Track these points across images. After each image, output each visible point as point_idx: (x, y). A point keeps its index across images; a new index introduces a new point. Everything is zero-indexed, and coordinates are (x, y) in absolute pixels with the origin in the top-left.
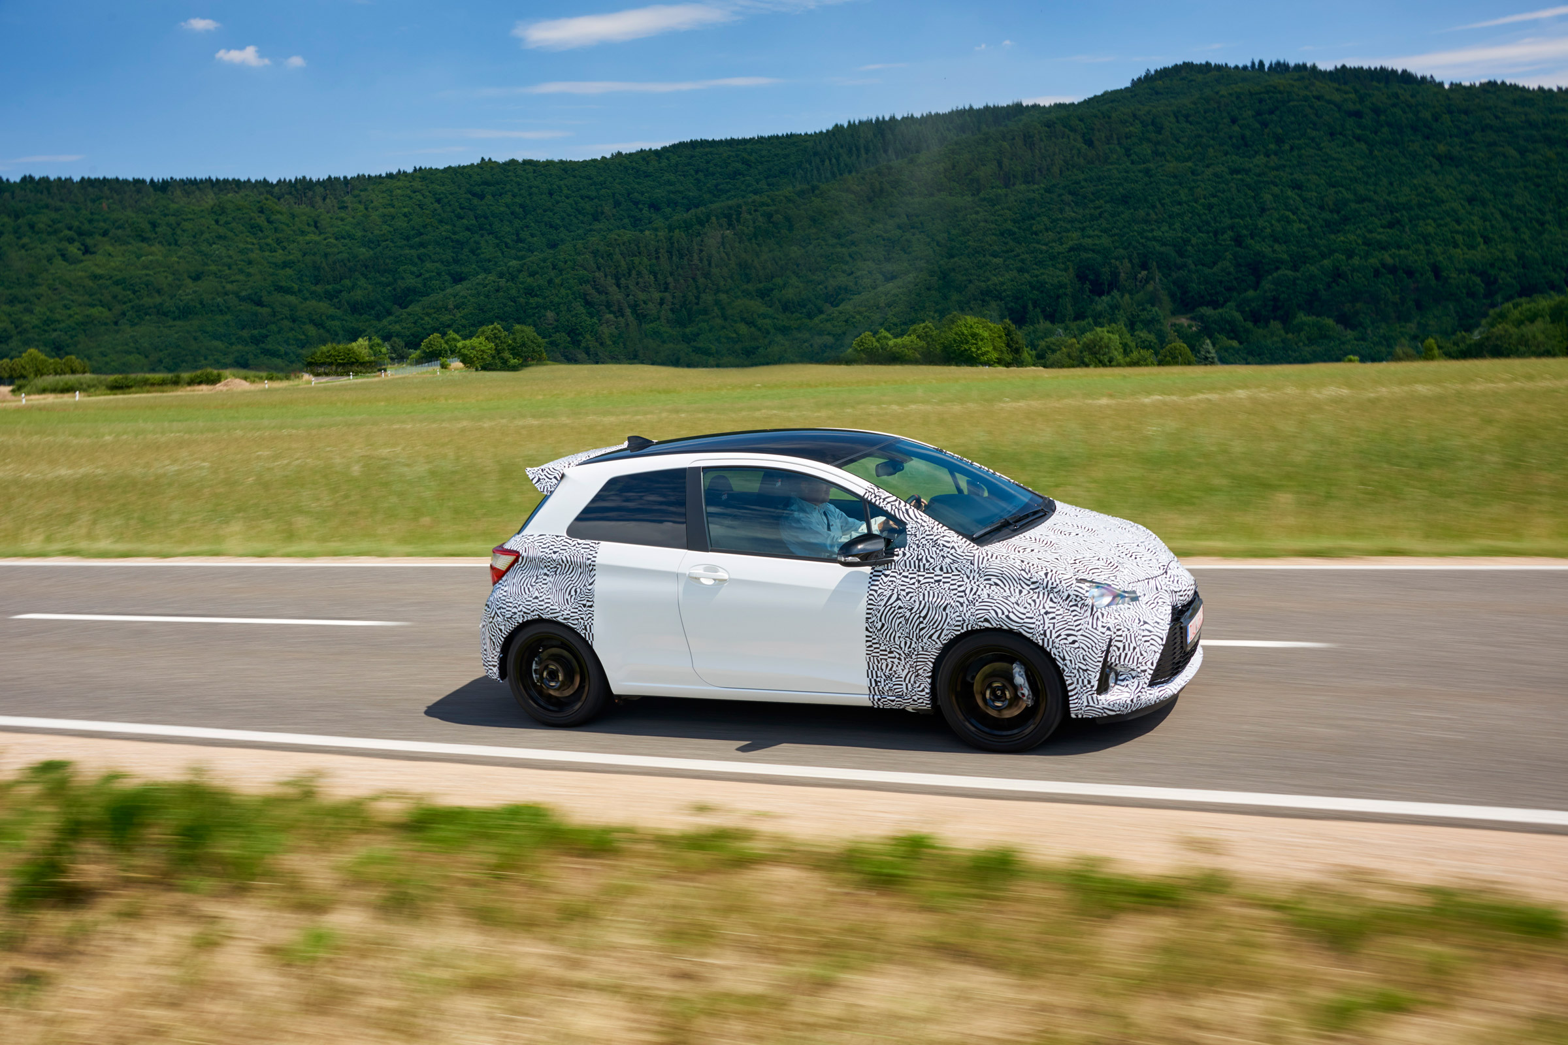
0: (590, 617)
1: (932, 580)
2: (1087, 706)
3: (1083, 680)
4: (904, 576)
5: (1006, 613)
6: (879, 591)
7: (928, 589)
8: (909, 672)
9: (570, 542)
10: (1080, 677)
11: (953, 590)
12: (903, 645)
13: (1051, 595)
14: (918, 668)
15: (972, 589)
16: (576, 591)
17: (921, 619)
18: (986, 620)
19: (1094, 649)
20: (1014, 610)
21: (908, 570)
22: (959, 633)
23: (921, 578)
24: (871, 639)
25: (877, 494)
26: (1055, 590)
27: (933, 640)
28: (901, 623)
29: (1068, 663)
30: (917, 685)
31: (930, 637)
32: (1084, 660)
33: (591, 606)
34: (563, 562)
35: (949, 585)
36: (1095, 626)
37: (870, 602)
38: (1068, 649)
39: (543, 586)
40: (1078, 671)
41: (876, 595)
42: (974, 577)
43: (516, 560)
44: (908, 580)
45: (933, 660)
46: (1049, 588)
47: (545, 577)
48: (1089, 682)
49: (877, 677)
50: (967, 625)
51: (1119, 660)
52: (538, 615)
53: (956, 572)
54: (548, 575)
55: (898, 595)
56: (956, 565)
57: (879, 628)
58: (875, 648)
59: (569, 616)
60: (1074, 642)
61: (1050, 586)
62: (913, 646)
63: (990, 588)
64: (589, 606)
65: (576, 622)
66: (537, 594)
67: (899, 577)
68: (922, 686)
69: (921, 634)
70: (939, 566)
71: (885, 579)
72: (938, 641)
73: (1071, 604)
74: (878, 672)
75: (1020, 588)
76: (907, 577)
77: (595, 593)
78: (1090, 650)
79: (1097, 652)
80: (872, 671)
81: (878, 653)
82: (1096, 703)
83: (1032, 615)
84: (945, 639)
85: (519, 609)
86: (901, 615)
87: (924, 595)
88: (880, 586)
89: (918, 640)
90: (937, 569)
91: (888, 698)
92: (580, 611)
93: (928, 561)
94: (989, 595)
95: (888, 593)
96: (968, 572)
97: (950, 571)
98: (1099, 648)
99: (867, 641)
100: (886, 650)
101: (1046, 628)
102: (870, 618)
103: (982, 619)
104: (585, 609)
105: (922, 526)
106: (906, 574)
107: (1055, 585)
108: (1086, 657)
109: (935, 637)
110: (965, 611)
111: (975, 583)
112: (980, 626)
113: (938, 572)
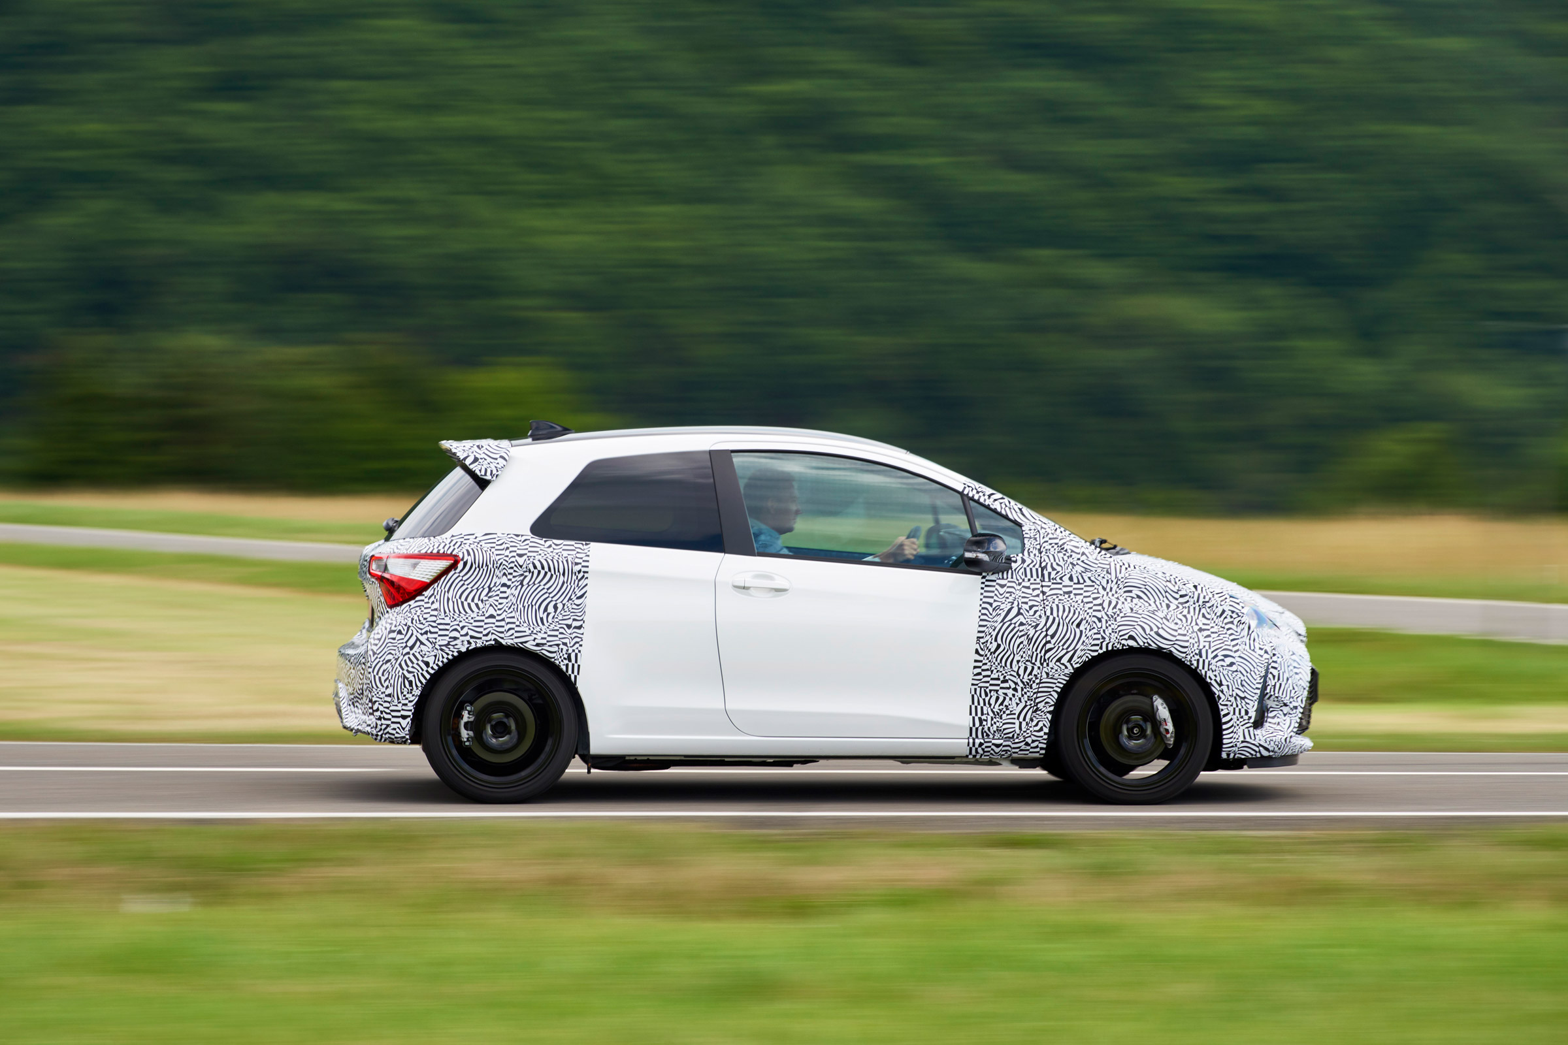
0: (577, 642)
1: (1061, 592)
2: (1243, 742)
3: (1240, 710)
4: (1023, 587)
6: (995, 605)
7: (1057, 601)
8: (1026, 706)
9: (540, 542)
10: (1237, 706)
11: (1087, 603)
12: (1021, 672)
13: (1203, 611)
14: (1037, 701)
15: (1110, 603)
16: (555, 607)
17: (1049, 638)
18: (1131, 638)
19: (1252, 673)
20: (1163, 626)
21: (1029, 580)
22: (1095, 654)
23: (1045, 589)
24: (980, 664)
25: (979, 490)
26: (1208, 605)
27: (1063, 664)
28: (1022, 643)
29: (1225, 688)
30: (1034, 723)
31: (1059, 660)
32: (1243, 686)
33: (580, 627)
34: (535, 567)
35: (1081, 597)
36: (1252, 648)
37: (982, 617)
38: (1225, 672)
39: (500, 601)
40: (1235, 698)
41: (991, 609)
42: (1111, 589)
43: (454, 566)
44: (1030, 591)
45: (1059, 690)
46: (1201, 603)
47: (504, 589)
48: (1247, 713)
49: (982, 714)
50: (1107, 644)
51: (1274, 691)
52: (495, 640)
53: (1089, 583)
54: (508, 587)
55: (1019, 609)
56: (1089, 574)
57: (992, 650)
58: (984, 677)
59: (544, 641)
60: (1232, 664)
61: (1201, 600)
62: (1035, 672)
63: (1132, 601)
64: (575, 627)
65: (555, 649)
66: (491, 611)
67: (1019, 587)
68: (1041, 724)
69: (1047, 657)
70: (1069, 575)
71: (1002, 591)
73: (1226, 621)
74: (985, 708)
75: (1168, 602)
76: (1028, 588)
77: (586, 609)
78: (1248, 675)
79: (1255, 677)
80: (976, 707)
81: (988, 682)
82: (1253, 738)
83: (1185, 632)
84: (1077, 663)
85: (463, 632)
86: (1023, 633)
87: (1051, 608)
88: (995, 598)
89: (1042, 664)
90: (1066, 579)
91: (994, 741)
92: (561, 633)
93: (1054, 569)
94: (1132, 609)
95: (1006, 607)
96: (1104, 583)
97: (1081, 581)
98: (1257, 673)
99: (975, 667)
100: (998, 679)
101: (1201, 647)
102: (982, 638)
103: (1126, 637)
104: (569, 631)
105: (1042, 528)
106: (1027, 584)
107: (1207, 599)
108: (1244, 683)
109: (1064, 660)
110: (1104, 627)
111: (1113, 595)
112: (1124, 645)
113: (1067, 582)
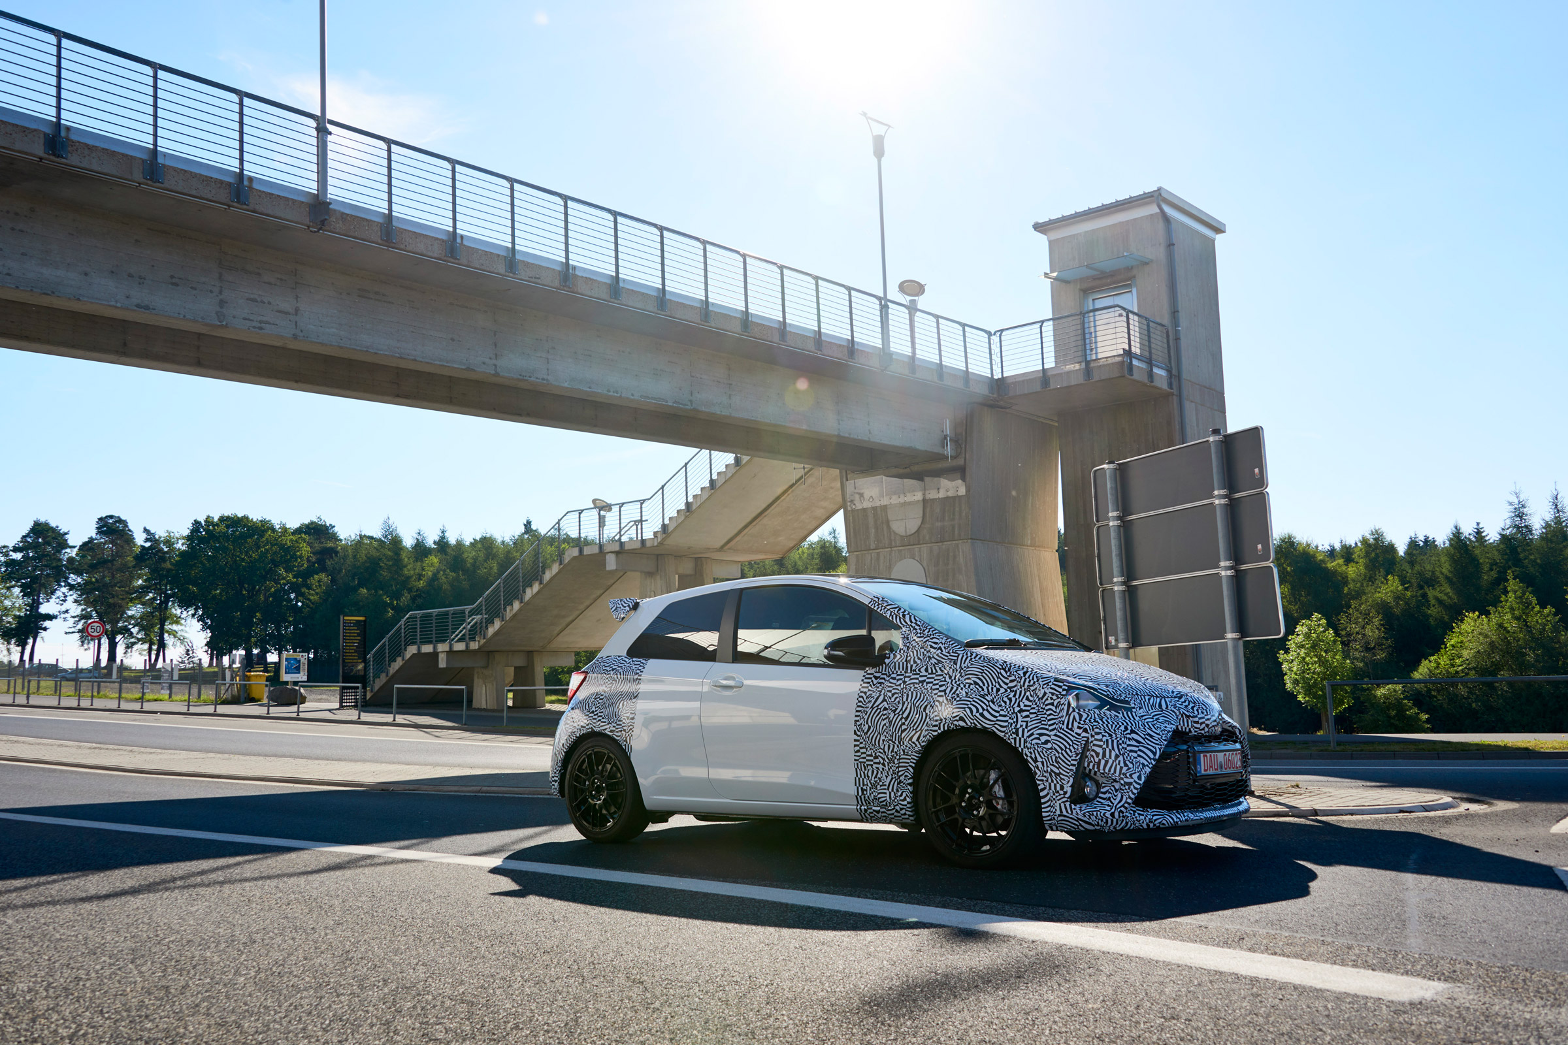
0: (631, 729)
1: (917, 681)
2: (1059, 816)
3: (1055, 785)
4: (892, 678)
5: (981, 711)
6: (868, 693)
7: (912, 689)
8: (892, 779)
9: (627, 660)
10: (1052, 781)
11: (934, 690)
12: (886, 750)
13: (1028, 693)
14: (900, 774)
15: (952, 688)
16: (623, 705)
17: (903, 720)
18: (962, 719)
19: (1068, 750)
20: (989, 708)
21: (897, 672)
22: (936, 733)
23: (907, 679)
24: (858, 743)
25: (880, 602)
26: (1032, 688)
27: (914, 743)
28: (885, 724)
29: (1040, 765)
30: (900, 794)
31: (911, 739)
32: (1057, 762)
33: (633, 719)
34: (618, 678)
35: (931, 685)
36: (1070, 727)
37: (859, 704)
38: (1040, 750)
39: (599, 701)
40: (1050, 774)
41: (865, 697)
42: (956, 677)
43: (586, 679)
44: (895, 681)
45: (914, 765)
46: (1026, 687)
48: (1062, 788)
49: (864, 785)
50: (944, 725)
51: (1098, 768)
52: (592, 729)
53: (939, 672)
54: (605, 692)
55: (885, 696)
56: (940, 665)
57: (865, 731)
58: (862, 753)
59: (615, 729)
60: (1046, 742)
61: (1026, 684)
62: (895, 750)
63: (969, 687)
64: (631, 719)
65: (620, 734)
66: (594, 709)
67: (888, 679)
68: (904, 795)
69: (903, 737)
70: (925, 667)
71: (875, 681)
72: (917, 743)
73: (1046, 703)
74: (865, 780)
75: (998, 686)
76: (894, 679)
77: (636, 706)
78: (1063, 752)
79: (1071, 754)
80: (859, 779)
81: (865, 758)
82: (1070, 812)
83: (1006, 714)
84: (924, 741)
86: (886, 716)
87: (908, 695)
89: (899, 743)
90: (923, 670)
91: (873, 809)
92: (623, 723)
93: (915, 662)
94: (967, 694)
95: (875, 695)
96: (951, 672)
97: (934, 671)
98: (1073, 750)
99: (855, 746)
100: (871, 756)
101: (1018, 726)
102: (858, 721)
103: (957, 718)
104: (628, 722)
105: (914, 629)
106: (894, 675)
107: (1031, 684)
108: (1059, 760)
109: (914, 739)
110: (943, 710)
111: (956, 682)
112: (956, 726)
113: (924, 673)
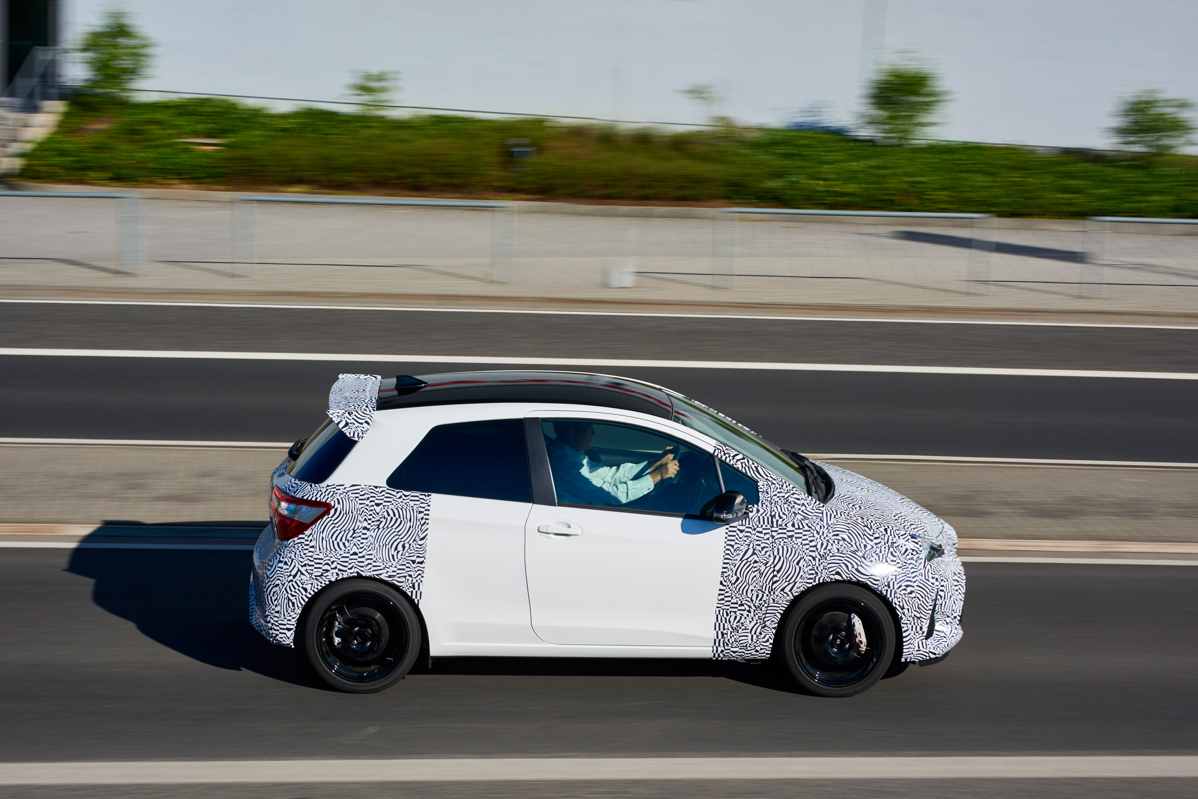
0: (419, 574)
1: (785, 536)
2: (917, 651)
3: (916, 627)
4: (758, 532)
6: (736, 546)
7: (782, 544)
8: (757, 623)
9: (393, 493)
10: (914, 624)
11: (805, 545)
12: (754, 598)
13: (891, 549)
14: (766, 619)
15: (822, 544)
16: (404, 547)
17: (775, 573)
18: (838, 573)
19: (926, 598)
20: (862, 564)
21: (762, 526)
22: (811, 585)
23: (774, 534)
24: (723, 592)
25: (726, 452)
26: (895, 545)
27: (786, 593)
28: (755, 576)
29: (906, 611)
30: (762, 636)
31: (783, 590)
32: (919, 608)
33: (422, 563)
34: (389, 515)
35: (801, 540)
36: (927, 578)
37: (726, 556)
38: (907, 599)
39: (362, 541)
40: (913, 618)
41: (732, 550)
42: (823, 533)
43: (327, 512)
44: (762, 535)
45: (782, 612)
46: (890, 543)
47: (365, 531)
48: (921, 628)
49: (724, 629)
50: (819, 578)
51: (941, 609)
52: (357, 572)
53: (806, 528)
54: (368, 530)
55: (754, 550)
56: (807, 521)
57: (733, 582)
58: (726, 601)
59: (395, 574)
60: (911, 593)
61: (890, 541)
62: (764, 599)
63: (838, 543)
64: (419, 563)
65: (403, 579)
66: (355, 549)
67: (754, 532)
68: (767, 637)
69: (774, 587)
70: (791, 522)
71: (741, 535)
73: (908, 557)
74: (726, 625)
75: (865, 544)
76: (761, 532)
77: (427, 549)
78: (923, 600)
79: (928, 601)
80: (719, 624)
81: (729, 605)
82: (925, 647)
83: (878, 568)
84: (796, 591)
85: (333, 566)
86: (756, 569)
87: (778, 549)
88: (736, 541)
89: (770, 593)
90: (789, 525)
91: (732, 649)
92: (407, 567)
93: (781, 517)
94: (838, 550)
95: (745, 548)
96: (818, 528)
98: (930, 597)
99: (719, 595)
100: (736, 603)
101: (889, 580)
102: (725, 572)
103: (834, 573)
104: (414, 566)
105: (773, 483)
106: (760, 529)
107: (894, 541)
108: (920, 606)
109: (787, 590)
110: (817, 565)
111: (824, 538)
112: (832, 579)
113: (791, 528)
